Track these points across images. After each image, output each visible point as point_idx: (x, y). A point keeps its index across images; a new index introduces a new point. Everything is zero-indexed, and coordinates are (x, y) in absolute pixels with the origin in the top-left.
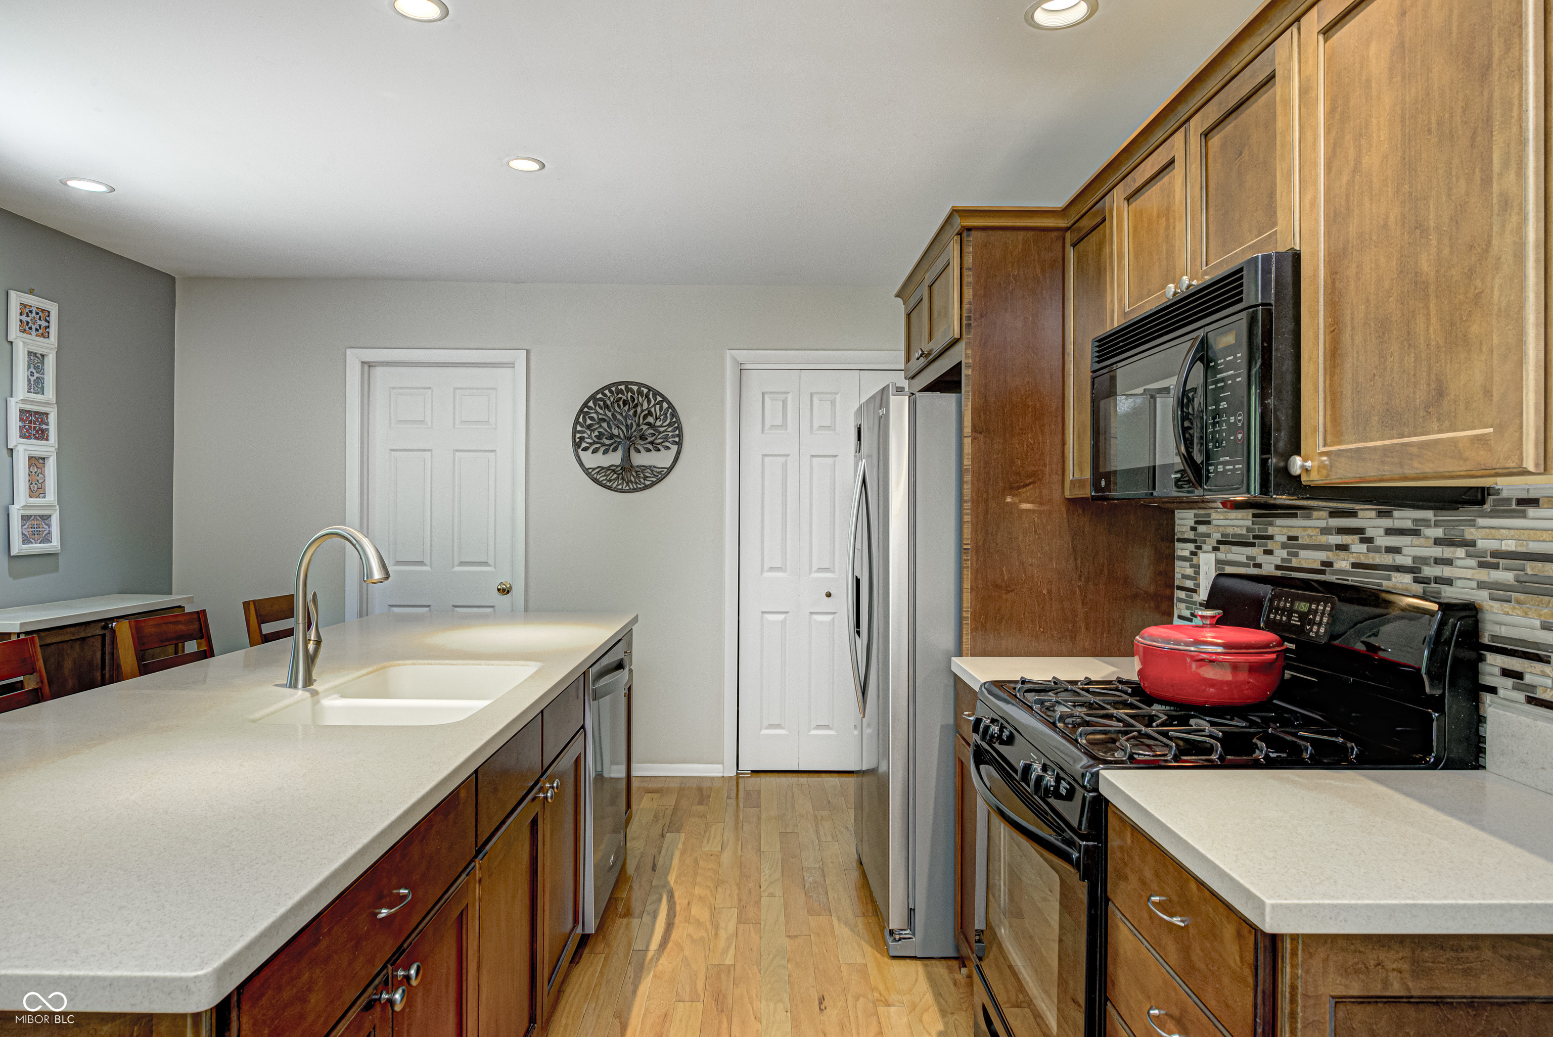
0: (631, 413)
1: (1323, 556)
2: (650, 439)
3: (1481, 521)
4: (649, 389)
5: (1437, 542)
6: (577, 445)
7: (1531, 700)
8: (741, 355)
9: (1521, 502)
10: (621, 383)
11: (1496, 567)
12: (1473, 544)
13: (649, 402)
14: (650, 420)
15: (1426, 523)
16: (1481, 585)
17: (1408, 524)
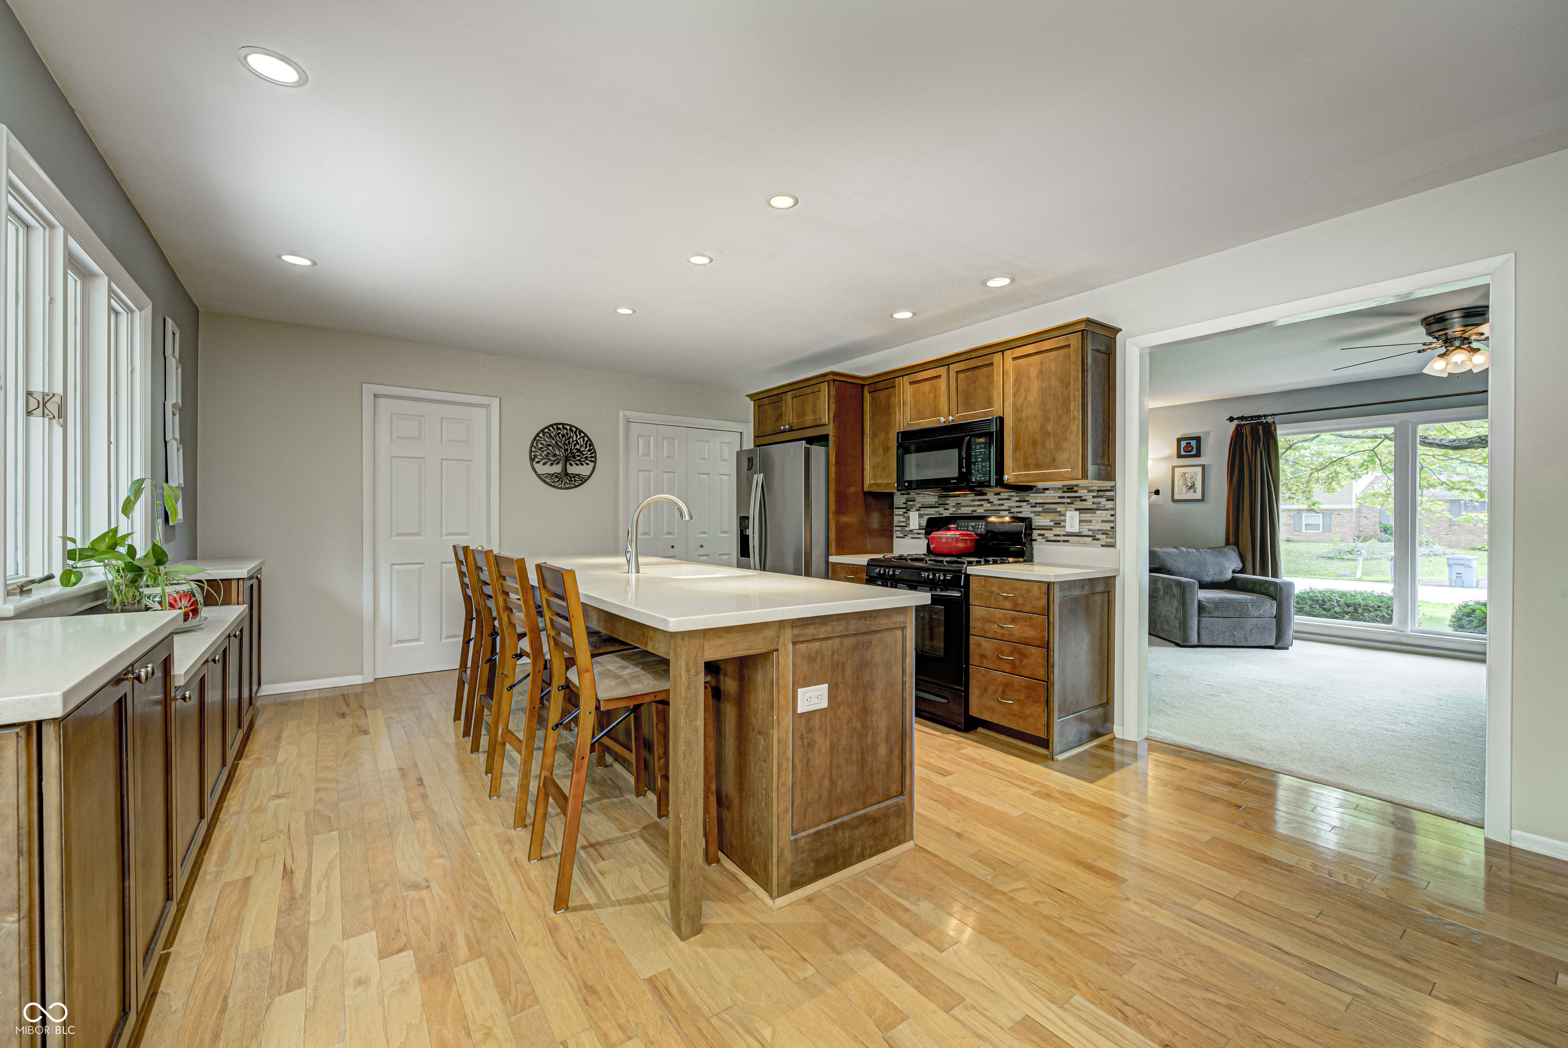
0: (567, 442)
1: (972, 509)
2: (578, 458)
3: (1031, 495)
4: (577, 428)
5: (1017, 501)
6: (532, 460)
7: (1047, 541)
8: (629, 414)
9: (1043, 489)
10: (560, 424)
11: (1035, 507)
12: (1028, 501)
13: (577, 436)
14: (578, 447)
15: (1013, 496)
16: (1032, 512)
17: (1007, 497)
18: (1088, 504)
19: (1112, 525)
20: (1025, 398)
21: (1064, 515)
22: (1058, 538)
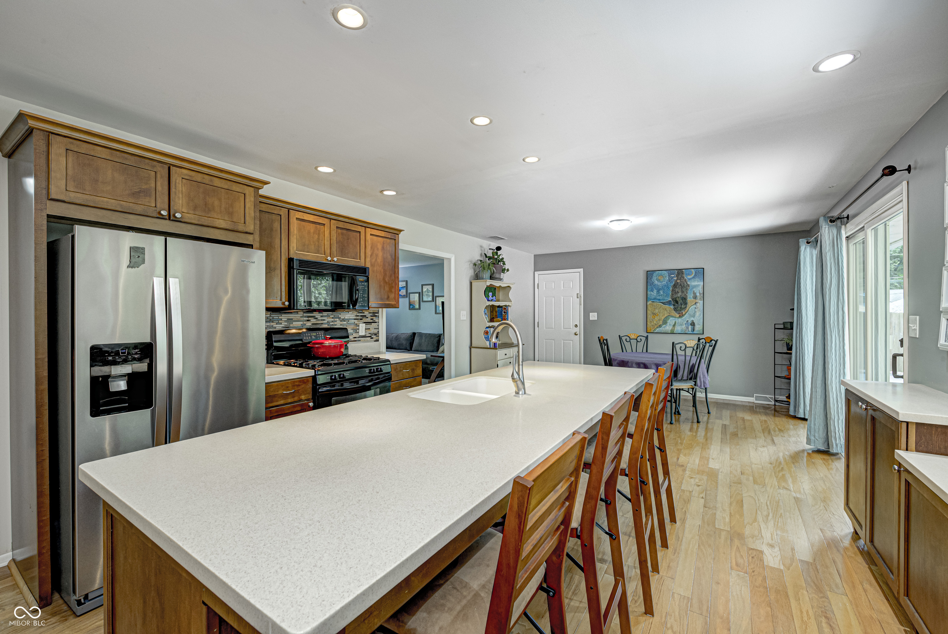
18: (369, 320)
19: (377, 330)
20: (376, 260)
21: (359, 326)
22: (355, 339)
